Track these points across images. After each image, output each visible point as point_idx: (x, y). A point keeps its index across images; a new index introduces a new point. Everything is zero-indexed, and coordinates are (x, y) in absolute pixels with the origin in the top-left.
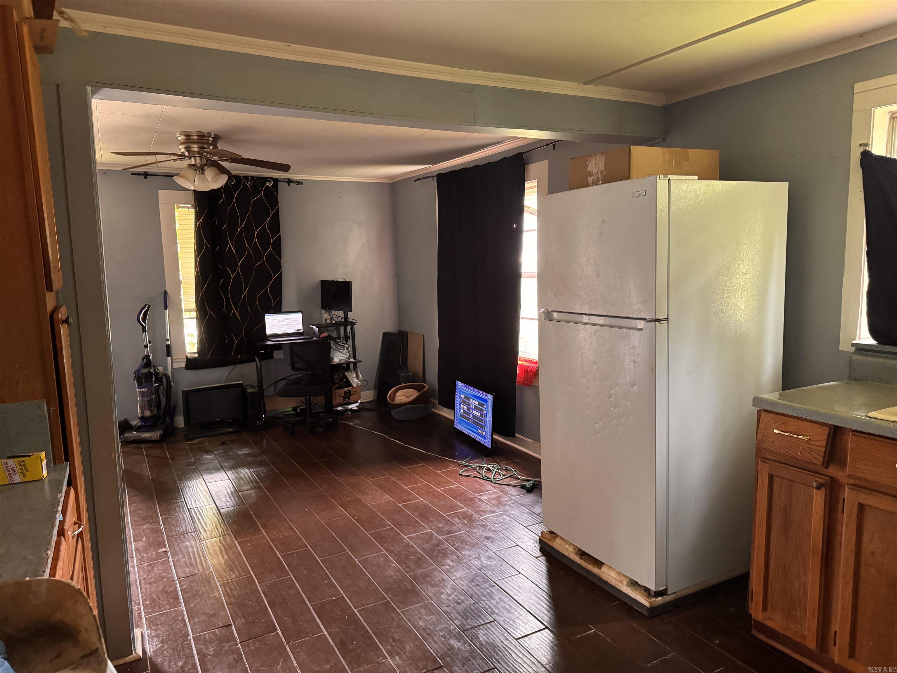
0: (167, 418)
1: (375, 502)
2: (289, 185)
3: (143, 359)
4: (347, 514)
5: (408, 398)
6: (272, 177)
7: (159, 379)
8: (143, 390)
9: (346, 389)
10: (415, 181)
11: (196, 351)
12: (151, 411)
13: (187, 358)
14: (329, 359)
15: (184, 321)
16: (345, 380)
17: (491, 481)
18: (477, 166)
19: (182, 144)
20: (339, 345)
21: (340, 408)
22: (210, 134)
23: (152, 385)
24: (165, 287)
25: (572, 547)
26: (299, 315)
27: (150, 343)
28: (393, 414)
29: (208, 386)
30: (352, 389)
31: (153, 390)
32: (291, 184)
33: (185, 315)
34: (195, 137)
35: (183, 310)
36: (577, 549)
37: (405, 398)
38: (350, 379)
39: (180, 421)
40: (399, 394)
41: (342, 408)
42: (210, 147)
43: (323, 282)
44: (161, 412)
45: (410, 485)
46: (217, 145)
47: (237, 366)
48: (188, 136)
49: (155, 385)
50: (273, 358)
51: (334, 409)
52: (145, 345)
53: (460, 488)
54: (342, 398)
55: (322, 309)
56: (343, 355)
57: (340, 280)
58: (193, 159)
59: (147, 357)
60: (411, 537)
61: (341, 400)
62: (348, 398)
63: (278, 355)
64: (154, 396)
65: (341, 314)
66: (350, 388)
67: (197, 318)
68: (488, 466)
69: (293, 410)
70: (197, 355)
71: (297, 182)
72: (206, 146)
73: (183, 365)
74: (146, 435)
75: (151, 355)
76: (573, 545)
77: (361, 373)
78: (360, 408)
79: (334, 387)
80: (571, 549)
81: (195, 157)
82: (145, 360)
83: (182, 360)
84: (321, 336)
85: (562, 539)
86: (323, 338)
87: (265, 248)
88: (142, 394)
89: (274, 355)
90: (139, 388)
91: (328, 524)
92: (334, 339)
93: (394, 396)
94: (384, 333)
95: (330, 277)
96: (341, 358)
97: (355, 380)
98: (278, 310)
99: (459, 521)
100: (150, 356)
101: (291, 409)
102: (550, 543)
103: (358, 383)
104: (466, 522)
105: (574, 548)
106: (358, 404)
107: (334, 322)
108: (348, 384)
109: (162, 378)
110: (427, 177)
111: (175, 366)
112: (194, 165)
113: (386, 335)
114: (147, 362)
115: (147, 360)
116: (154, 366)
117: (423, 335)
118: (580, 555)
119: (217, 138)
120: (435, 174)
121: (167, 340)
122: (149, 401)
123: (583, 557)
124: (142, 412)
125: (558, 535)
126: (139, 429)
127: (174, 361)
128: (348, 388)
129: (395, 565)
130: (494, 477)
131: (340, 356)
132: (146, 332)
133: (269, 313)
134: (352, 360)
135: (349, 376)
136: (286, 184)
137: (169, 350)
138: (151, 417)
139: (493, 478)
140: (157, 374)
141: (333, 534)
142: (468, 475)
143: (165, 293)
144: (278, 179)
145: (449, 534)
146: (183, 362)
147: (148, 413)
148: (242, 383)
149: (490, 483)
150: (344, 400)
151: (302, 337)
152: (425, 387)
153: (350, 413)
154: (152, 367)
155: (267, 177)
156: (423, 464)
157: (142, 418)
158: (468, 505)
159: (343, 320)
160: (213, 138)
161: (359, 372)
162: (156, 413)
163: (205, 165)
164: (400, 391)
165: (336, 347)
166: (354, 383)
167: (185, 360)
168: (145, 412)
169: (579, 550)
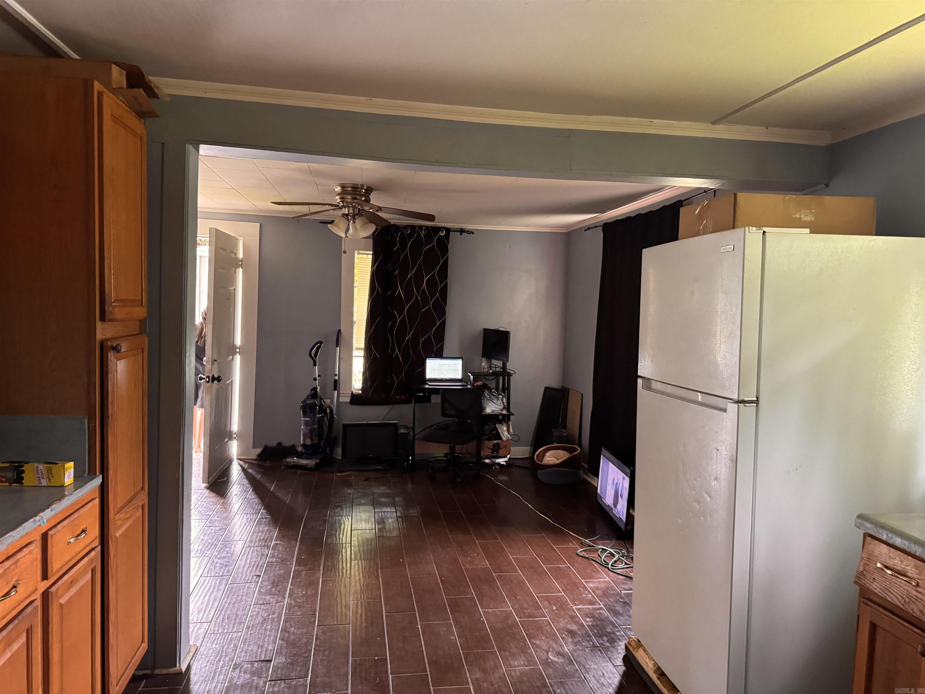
0: (328, 449)
1: (470, 566)
2: (461, 234)
3: (312, 390)
4: (437, 573)
5: (558, 460)
6: (446, 227)
7: (322, 410)
8: (307, 419)
9: (495, 442)
10: (585, 230)
11: (360, 388)
12: (311, 439)
13: (352, 393)
14: (482, 409)
15: (354, 359)
16: (495, 432)
17: (608, 568)
18: (640, 215)
19: (338, 194)
20: (493, 395)
21: (487, 461)
22: (362, 186)
23: (316, 415)
24: (340, 327)
25: (652, 662)
26: (459, 362)
27: (319, 376)
28: (539, 476)
29: (365, 422)
30: (501, 442)
31: (316, 420)
32: (463, 234)
33: (355, 353)
34: (350, 189)
35: (354, 348)
36: (657, 666)
37: (556, 459)
38: (500, 431)
39: (339, 452)
40: (548, 454)
41: (490, 461)
42: (362, 198)
43: (486, 331)
44: (322, 442)
45: (516, 555)
46: (370, 196)
47: (396, 406)
48: (343, 187)
49: (318, 416)
50: (430, 401)
51: (482, 461)
52: (314, 378)
53: (568, 569)
54: (491, 450)
55: (482, 357)
56: (496, 406)
57: (501, 329)
58: (347, 208)
59: (315, 389)
60: (487, 612)
61: (489, 452)
62: (496, 452)
63: (436, 399)
64: (316, 426)
65: (500, 363)
66: (500, 442)
67: (364, 357)
68: (612, 551)
69: (444, 457)
70: (360, 392)
71: (468, 231)
72: (358, 197)
73: (348, 400)
74: (304, 462)
75: (319, 388)
76: (654, 660)
77: (512, 427)
78: (509, 465)
79: (484, 438)
80: (651, 665)
81: (348, 207)
82: (313, 392)
83: (348, 395)
84: (475, 384)
85: (645, 650)
86: (478, 386)
87: (432, 295)
88: (306, 424)
89: (432, 399)
90: (304, 417)
91: (413, 580)
92: (490, 390)
93: (544, 456)
94: (546, 388)
95: (492, 326)
96: (494, 409)
97: (506, 433)
98: (439, 355)
99: (547, 606)
100: (317, 388)
101: (443, 455)
102: (633, 652)
103: (508, 437)
104: (555, 608)
105: (654, 664)
106: (506, 459)
107: (491, 371)
108: (498, 436)
109: (326, 409)
110: (596, 227)
111: (341, 400)
112: (347, 215)
113: (547, 390)
114: (314, 394)
115: (314, 392)
116: (321, 399)
117: (582, 394)
118: (659, 675)
119: (369, 190)
120: (602, 224)
121: (336, 375)
122: (311, 431)
123: (662, 677)
124: (304, 440)
125: (642, 645)
126: (300, 455)
127: (341, 395)
128: (497, 441)
129: (454, 638)
130: (612, 563)
131: (492, 406)
132: (316, 366)
133: (430, 357)
134: (505, 412)
135: (499, 428)
136: (459, 233)
137: (336, 385)
138: (312, 445)
139: (612, 565)
140: (321, 406)
141: (412, 590)
142: (587, 556)
143: (339, 331)
144: (450, 228)
145: (529, 617)
146: (348, 397)
147: (308, 442)
148: (397, 423)
149: (607, 570)
150: (493, 453)
151: (460, 384)
152: (577, 450)
153: (498, 467)
154: (319, 399)
155: (440, 227)
156: (543, 534)
157: (304, 445)
158: (568, 590)
159: (502, 370)
160: (365, 190)
161: (511, 426)
162: (317, 442)
163: (356, 215)
164: (550, 451)
165: (490, 397)
166: (504, 437)
167: (350, 395)
168: (306, 440)
169: (659, 668)
